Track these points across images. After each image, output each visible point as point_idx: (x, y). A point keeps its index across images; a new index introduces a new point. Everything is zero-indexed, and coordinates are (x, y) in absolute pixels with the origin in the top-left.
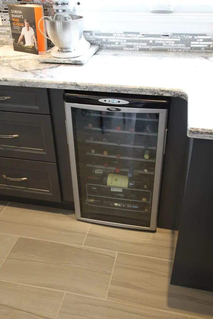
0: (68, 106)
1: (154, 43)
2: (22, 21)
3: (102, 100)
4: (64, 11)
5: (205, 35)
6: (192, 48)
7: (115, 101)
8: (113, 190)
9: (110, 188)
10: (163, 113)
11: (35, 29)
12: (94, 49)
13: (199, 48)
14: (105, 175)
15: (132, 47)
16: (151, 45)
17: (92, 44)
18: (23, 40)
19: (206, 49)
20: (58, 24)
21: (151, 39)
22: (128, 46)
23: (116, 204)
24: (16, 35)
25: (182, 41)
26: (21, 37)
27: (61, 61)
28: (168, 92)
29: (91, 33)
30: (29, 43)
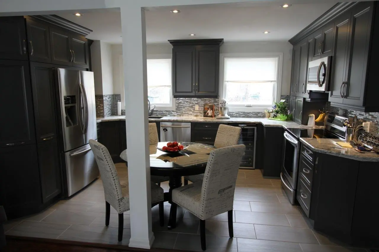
1: (247, 115)
2: (208, 109)
3: (239, 125)
4: (224, 105)
5: (262, 112)
7: (243, 125)
10: (255, 128)
11: (213, 111)
13: (261, 116)
18: (208, 114)
19: (263, 116)
25: (255, 114)
27: (223, 118)
29: (229, 112)
30: (210, 114)
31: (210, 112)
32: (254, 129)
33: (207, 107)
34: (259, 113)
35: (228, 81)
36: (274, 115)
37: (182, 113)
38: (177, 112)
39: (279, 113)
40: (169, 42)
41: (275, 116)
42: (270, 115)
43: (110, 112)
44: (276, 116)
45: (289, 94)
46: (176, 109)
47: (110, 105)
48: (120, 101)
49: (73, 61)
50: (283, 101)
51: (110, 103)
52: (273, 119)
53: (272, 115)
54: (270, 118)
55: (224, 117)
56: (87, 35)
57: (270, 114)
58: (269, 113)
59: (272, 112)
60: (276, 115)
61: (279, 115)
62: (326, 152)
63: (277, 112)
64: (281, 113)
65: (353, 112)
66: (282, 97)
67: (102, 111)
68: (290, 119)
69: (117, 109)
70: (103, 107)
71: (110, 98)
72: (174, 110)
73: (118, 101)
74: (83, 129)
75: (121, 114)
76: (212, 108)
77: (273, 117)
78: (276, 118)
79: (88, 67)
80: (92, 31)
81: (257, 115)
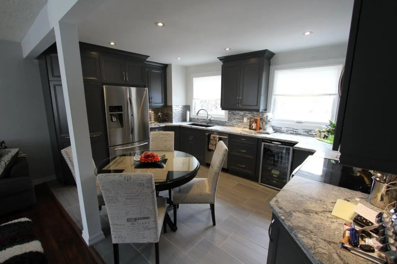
0: (263, 143)
1: (296, 131)
2: (253, 122)
4: (266, 120)
5: (314, 130)
6: (309, 134)
7: (277, 143)
8: (274, 176)
9: (273, 174)
10: (291, 148)
11: (257, 124)
12: (274, 131)
13: (312, 134)
14: (272, 170)
15: (288, 132)
16: (295, 132)
17: (274, 130)
18: (252, 127)
20: (264, 123)
21: (295, 130)
22: (286, 132)
23: (274, 181)
24: (250, 125)
25: (306, 132)
26: (252, 126)
28: (293, 142)
29: (274, 127)
30: (254, 128)
31: (254, 125)
33: (252, 120)
34: (310, 131)
35: (277, 95)
36: (325, 135)
37: (233, 124)
38: (229, 123)
39: (331, 133)
40: (218, 60)
41: (326, 137)
42: (320, 135)
44: (327, 137)
47: (181, 114)
48: (189, 111)
49: (126, 80)
51: (181, 112)
52: (323, 139)
53: (323, 134)
57: (321, 133)
59: (324, 132)
60: (327, 135)
61: (330, 136)
63: (328, 132)
69: (187, 117)
70: (172, 115)
71: (182, 108)
72: (227, 121)
73: (187, 111)
74: (130, 131)
75: (189, 121)
76: (256, 121)
78: (327, 139)
80: (149, 56)
81: (308, 132)
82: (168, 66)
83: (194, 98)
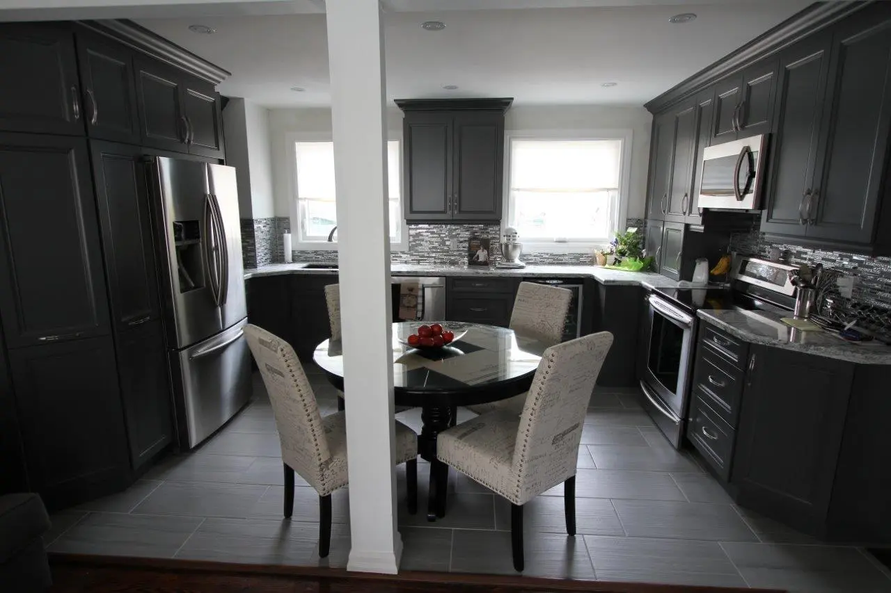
1: (557, 260)
3: (548, 282)
4: (513, 240)
5: (587, 254)
7: (555, 282)
10: (581, 287)
11: (488, 251)
12: (524, 263)
13: (586, 262)
18: (478, 257)
19: (590, 262)
26: (476, 256)
27: (511, 267)
28: (583, 275)
30: (481, 259)
31: (482, 255)
32: (578, 288)
34: (582, 255)
35: (518, 190)
36: (616, 259)
37: (423, 257)
38: (412, 255)
39: (627, 255)
40: (396, 105)
41: (617, 262)
42: (606, 259)
43: (268, 256)
44: (620, 262)
45: (642, 217)
46: (410, 248)
47: (269, 241)
48: (289, 232)
49: (189, 141)
50: (633, 230)
51: (268, 237)
52: (613, 267)
53: (611, 258)
54: (607, 266)
55: (512, 264)
56: (219, 82)
57: (606, 257)
58: (604, 255)
59: (611, 253)
60: (619, 259)
61: (626, 259)
62: (775, 344)
63: (622, 254)
64: (629, 255)
65: (806, 253)
66: (629, 222)
67: (252, 254)
68: (650, 267)
69: (283, 250)
70: (254, 244)
71: (268, 226)
72: (406, 250)
73: (285, 233)
74: (217, 297)
75: (290, 260)
77: (614, 264)
78: (619, 265)
79: (222, 157)
80: (229, 74)
81: (577, 258)
82: (228, 103)
83: (301, 195)
